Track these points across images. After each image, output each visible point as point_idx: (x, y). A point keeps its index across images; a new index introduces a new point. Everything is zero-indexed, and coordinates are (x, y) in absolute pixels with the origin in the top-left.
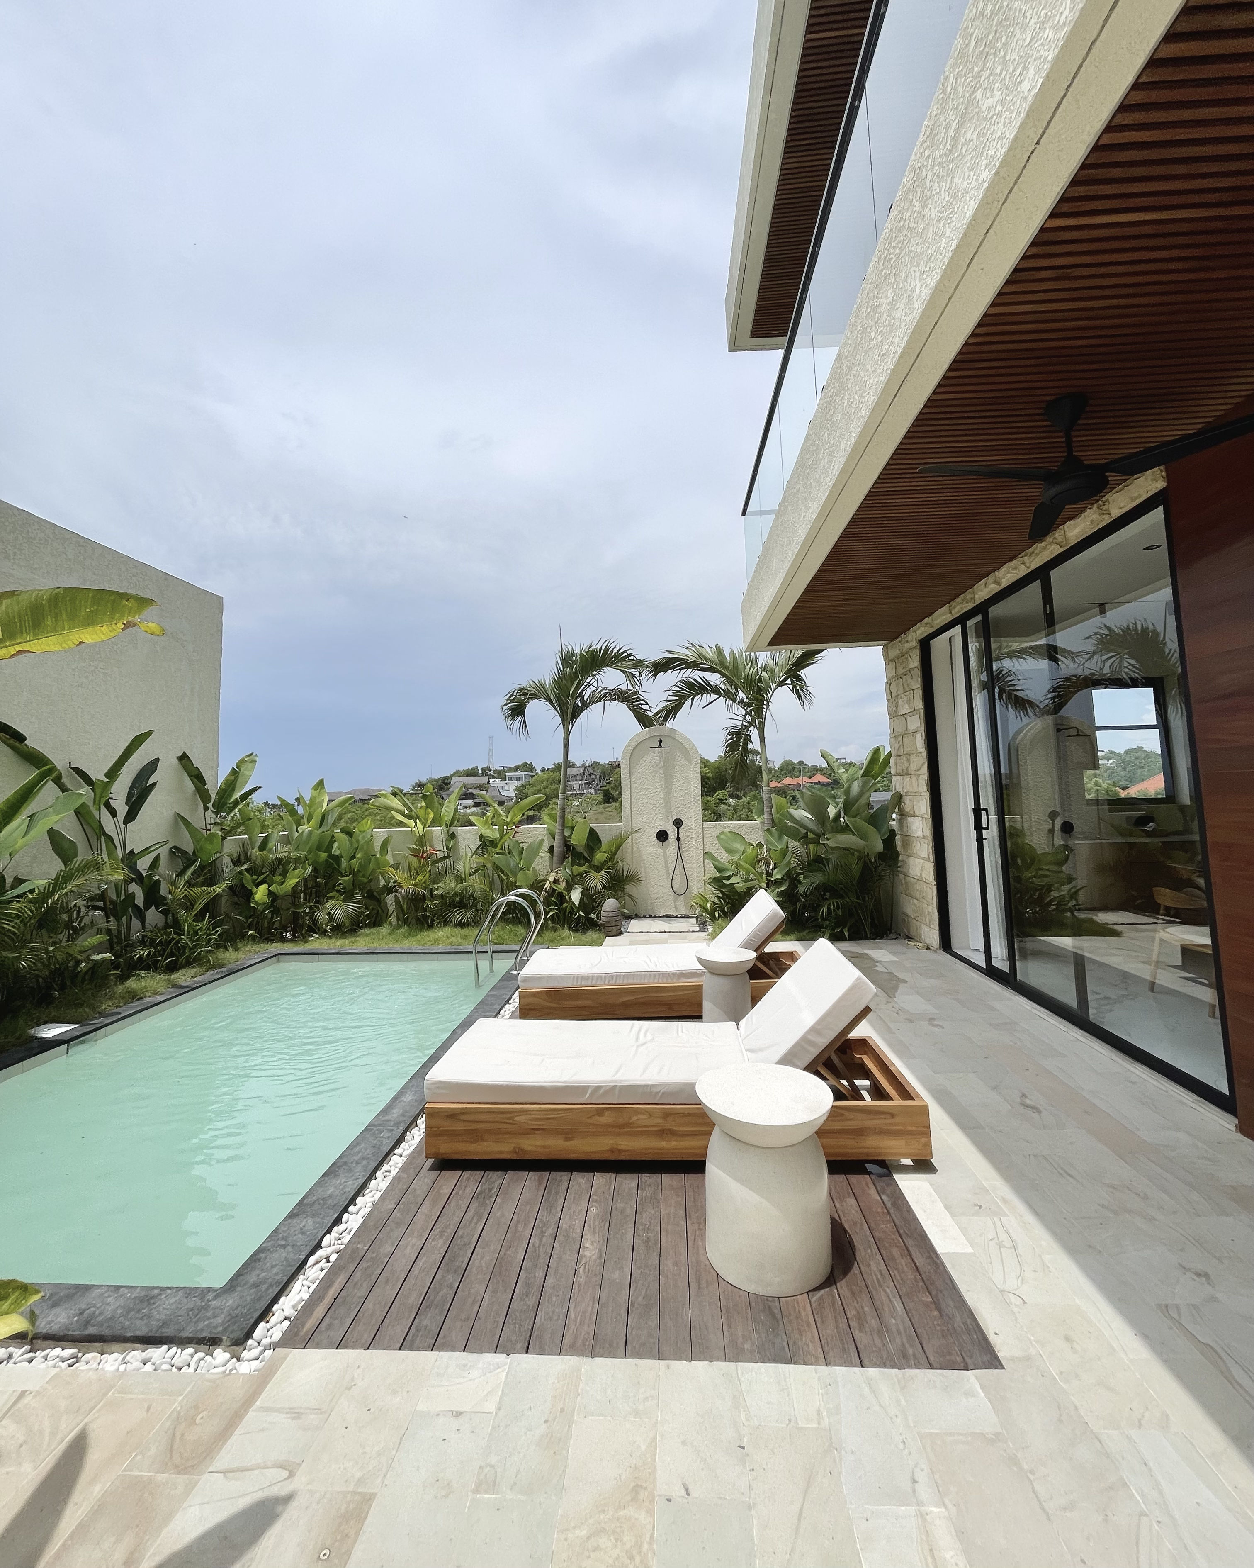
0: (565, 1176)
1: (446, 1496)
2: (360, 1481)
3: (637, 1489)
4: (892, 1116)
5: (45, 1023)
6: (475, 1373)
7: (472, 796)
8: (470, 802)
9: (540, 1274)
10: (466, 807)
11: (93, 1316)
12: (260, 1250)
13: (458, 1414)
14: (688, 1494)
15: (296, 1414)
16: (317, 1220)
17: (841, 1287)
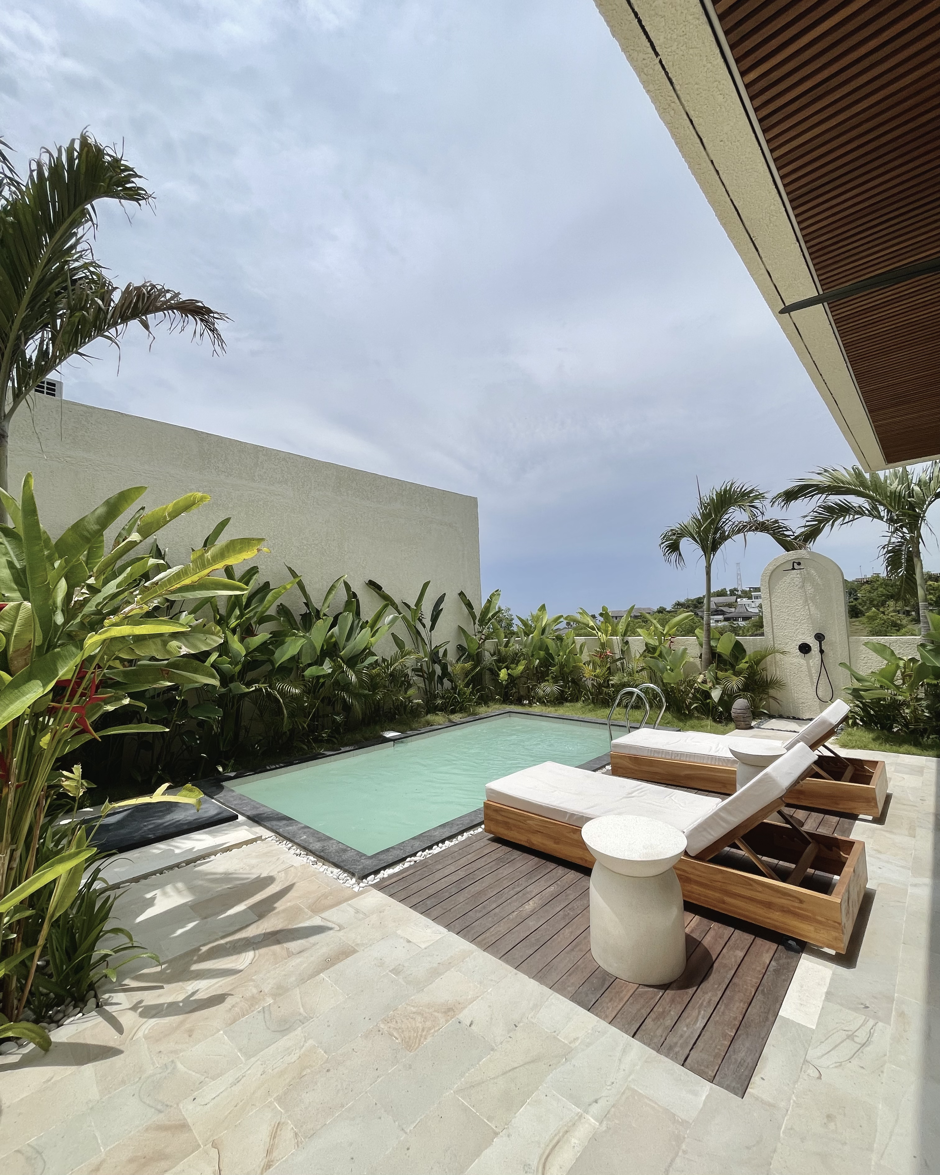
0: (553, 866)
1: (379, 966)
2: (357, 945)
3: (450, 1009)
4: (801, 902)
5: (389, 730)
6: (429, 931)
7: (722, 613)
8: (721, 617)
9: (494, 906)
10: (717, 621)
11: (326, 849)
12: (392, 848)
13: (409, 942)
14: (470, 1026)
15: (357, 911)
16: (421, 843)
17: (668, 994)
